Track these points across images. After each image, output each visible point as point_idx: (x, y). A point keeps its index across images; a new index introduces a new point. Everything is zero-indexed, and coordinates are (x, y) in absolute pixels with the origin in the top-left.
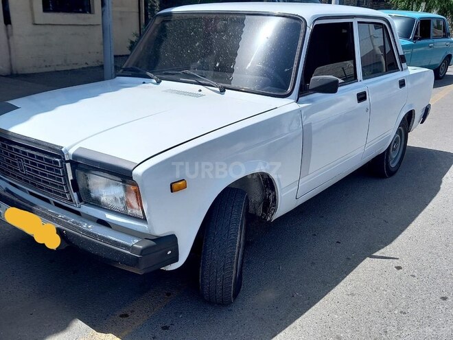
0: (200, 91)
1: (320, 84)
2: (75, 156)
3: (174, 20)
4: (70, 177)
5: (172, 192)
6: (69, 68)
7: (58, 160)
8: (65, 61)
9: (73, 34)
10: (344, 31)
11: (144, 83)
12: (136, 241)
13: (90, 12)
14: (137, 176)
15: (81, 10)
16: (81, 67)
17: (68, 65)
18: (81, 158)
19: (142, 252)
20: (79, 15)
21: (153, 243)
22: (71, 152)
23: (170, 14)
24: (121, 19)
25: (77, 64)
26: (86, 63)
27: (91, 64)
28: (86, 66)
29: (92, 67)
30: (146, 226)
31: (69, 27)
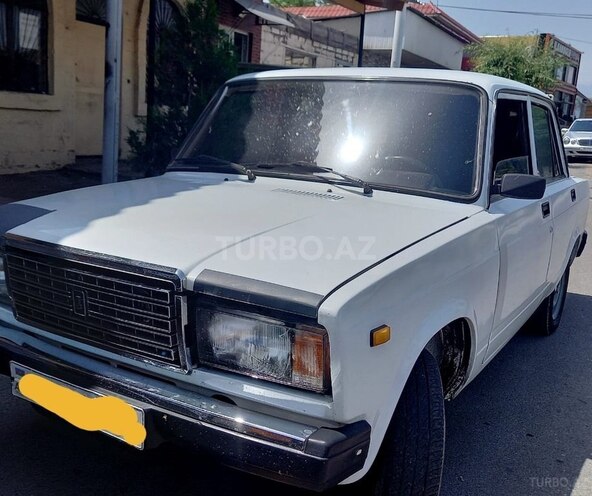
0: (330, 191)
1: (518, 185)
2: (198, 285)
3: (263, 91)
4: (184, 322)
5: (372, 345)
6: (12, 172)
7: (167, 291)
8: (7, 161)
9: (20, 123)
10: (513, 114)
11: (226, 180)
12: (310, 432)
13: (47, 93)
14: (327, 316)
15: (33, 89)
16: (28, 171)
17: (10, 168)
18: (211, 287)
19: (327, 451)
20: (31, 95)
21: (341, 435)
22: (192, 277)
23: (255, 82)
24: (90, 104)
25: (23, 166)
26: (37, 166)
27: (43, 167)
28: (35, 170)
29: (44, 172)
30: (328, 405)
31: (16, 112)
